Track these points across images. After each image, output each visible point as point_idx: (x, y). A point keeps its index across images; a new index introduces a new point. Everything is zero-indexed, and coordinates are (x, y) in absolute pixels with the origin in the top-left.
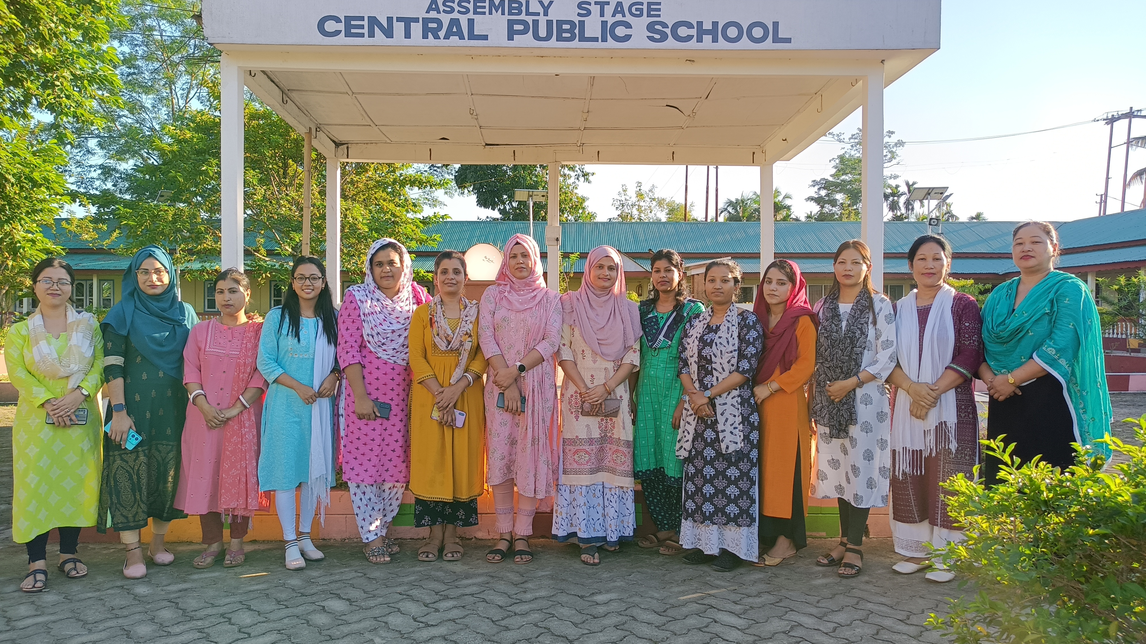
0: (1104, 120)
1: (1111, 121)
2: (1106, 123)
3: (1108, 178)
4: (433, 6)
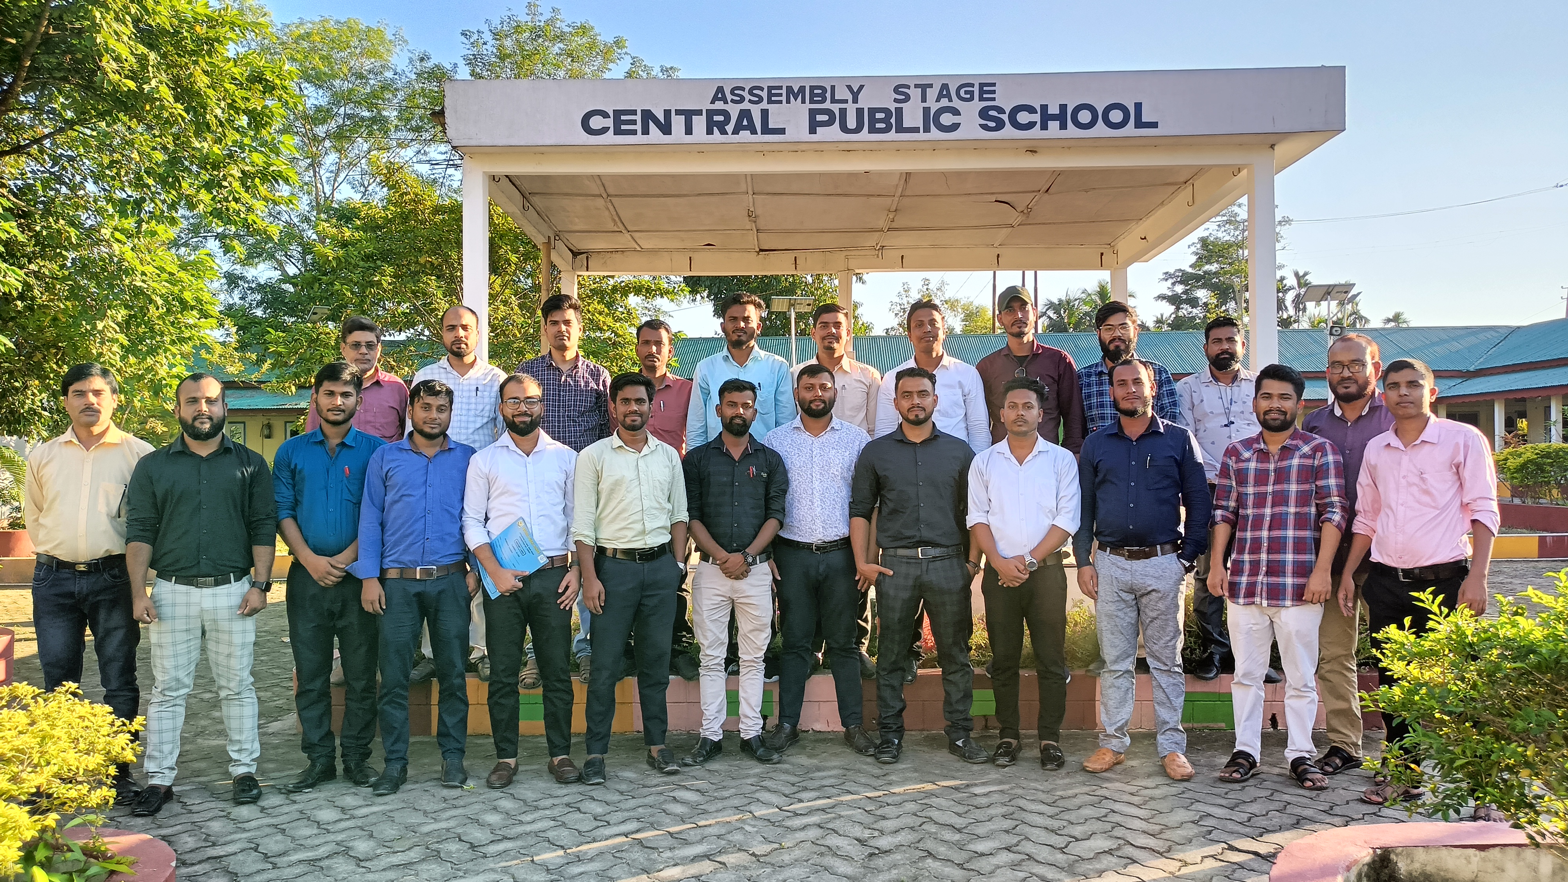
4: (719, 94)
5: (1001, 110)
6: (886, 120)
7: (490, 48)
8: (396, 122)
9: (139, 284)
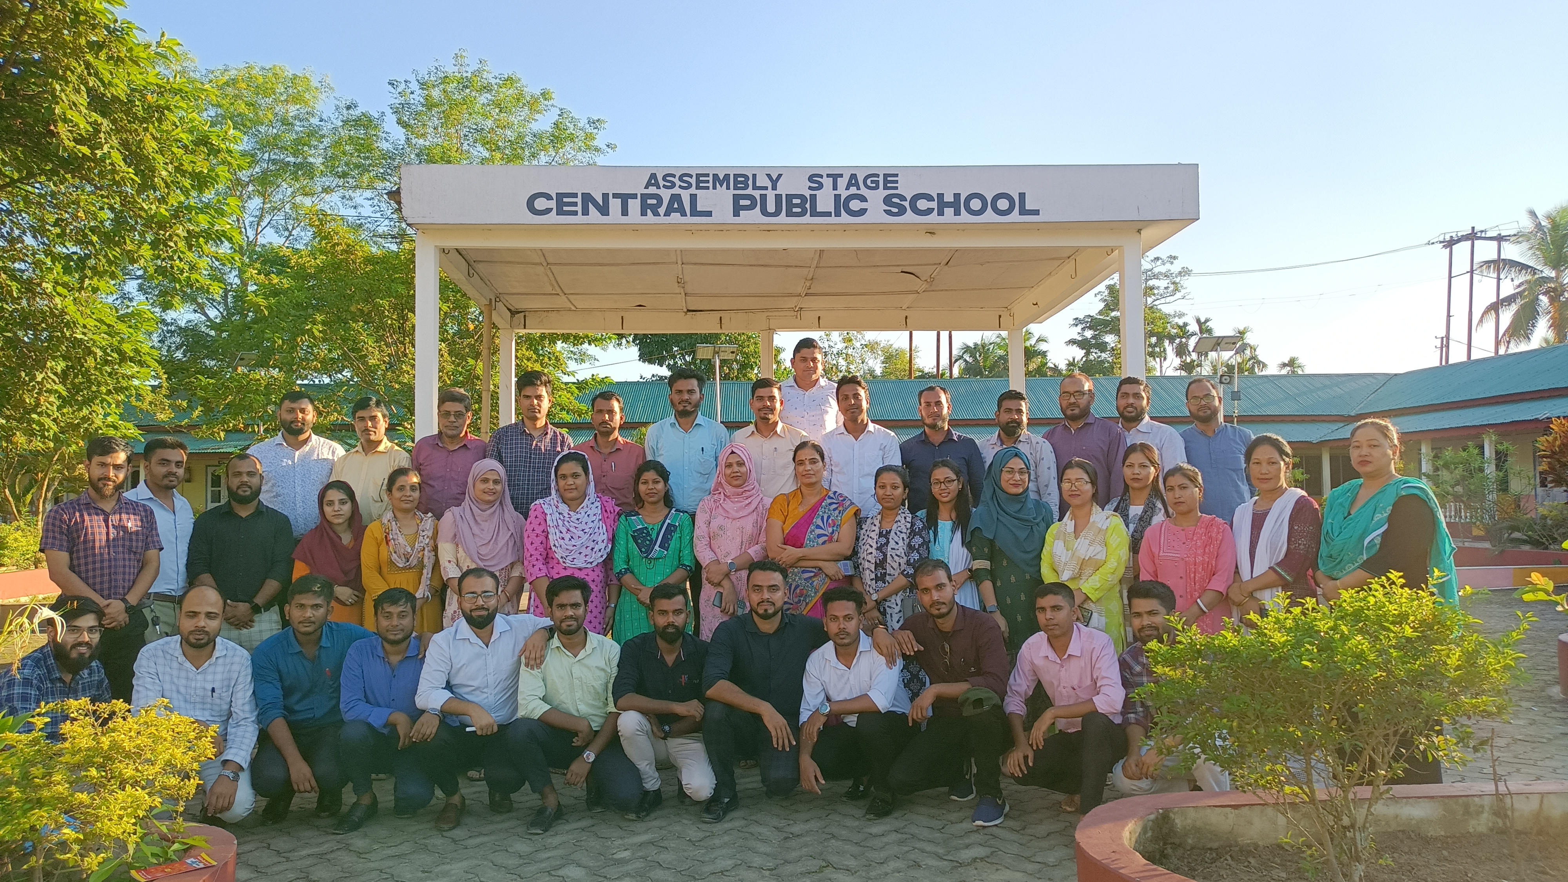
0: (1441, 242)
1: (1450, 244)
2: (1444, 246)
3: (1449, 316)
4: (652, 180)
5: (903, 198)
6: (802, 205)
7: (417, 98)
8: (322, 167)
9: (79, 336)
